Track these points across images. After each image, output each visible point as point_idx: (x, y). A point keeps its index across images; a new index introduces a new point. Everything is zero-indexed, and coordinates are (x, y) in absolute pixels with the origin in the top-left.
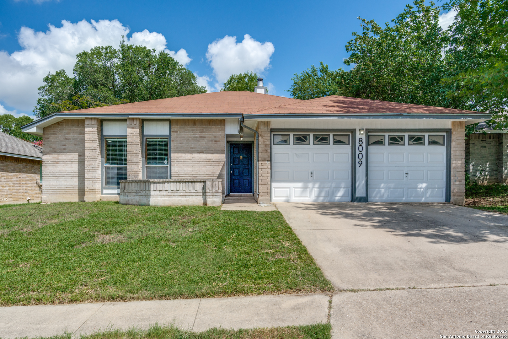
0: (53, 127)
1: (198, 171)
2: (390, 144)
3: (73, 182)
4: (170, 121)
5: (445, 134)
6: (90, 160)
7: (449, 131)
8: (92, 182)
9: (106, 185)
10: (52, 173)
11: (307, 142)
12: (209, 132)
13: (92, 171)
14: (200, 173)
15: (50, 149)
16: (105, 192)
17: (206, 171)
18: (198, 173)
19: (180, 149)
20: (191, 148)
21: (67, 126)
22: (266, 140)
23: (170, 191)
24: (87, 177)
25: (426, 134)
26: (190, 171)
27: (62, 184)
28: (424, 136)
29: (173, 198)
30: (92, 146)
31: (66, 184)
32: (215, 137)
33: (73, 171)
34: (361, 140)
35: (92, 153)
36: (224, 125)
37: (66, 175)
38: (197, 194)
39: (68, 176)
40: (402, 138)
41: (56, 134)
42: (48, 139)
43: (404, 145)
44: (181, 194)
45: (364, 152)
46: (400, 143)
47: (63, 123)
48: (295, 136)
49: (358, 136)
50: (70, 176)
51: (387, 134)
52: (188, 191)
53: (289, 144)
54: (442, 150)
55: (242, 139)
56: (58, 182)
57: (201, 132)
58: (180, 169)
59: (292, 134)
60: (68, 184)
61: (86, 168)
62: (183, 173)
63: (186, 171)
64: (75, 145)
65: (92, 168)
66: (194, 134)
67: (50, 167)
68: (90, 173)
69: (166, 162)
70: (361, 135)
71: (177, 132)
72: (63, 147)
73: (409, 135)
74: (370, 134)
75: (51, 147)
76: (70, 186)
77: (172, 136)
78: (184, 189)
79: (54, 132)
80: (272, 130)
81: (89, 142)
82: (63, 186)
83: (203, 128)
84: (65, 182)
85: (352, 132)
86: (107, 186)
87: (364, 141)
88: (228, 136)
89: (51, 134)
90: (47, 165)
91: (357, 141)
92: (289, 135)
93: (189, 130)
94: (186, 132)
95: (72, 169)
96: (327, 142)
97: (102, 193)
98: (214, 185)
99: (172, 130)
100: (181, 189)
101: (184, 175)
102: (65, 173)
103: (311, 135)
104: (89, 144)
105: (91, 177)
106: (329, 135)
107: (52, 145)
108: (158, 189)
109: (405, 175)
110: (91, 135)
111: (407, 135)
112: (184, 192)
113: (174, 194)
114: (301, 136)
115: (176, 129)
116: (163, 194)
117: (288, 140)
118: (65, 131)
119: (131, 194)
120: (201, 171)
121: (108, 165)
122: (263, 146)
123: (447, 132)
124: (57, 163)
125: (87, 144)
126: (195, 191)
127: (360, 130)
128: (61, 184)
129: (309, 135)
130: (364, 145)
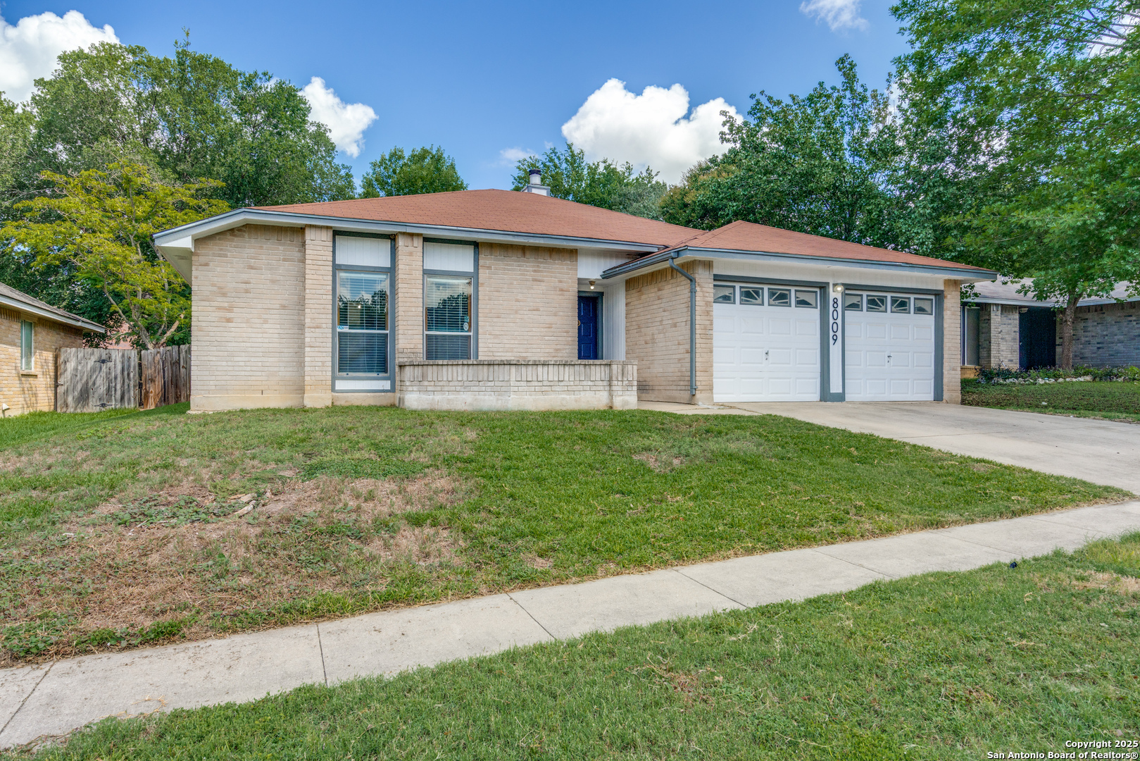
0: (219, 239)
1: (529, 346)
2: (869, 309)
3: (268, 364)
4: (476, 245)
5: (933, 297)
6: (316, 316)
7: (939, 295)
8: (320, 364)
9: (339, 371)
10: (216, 343)
11: (759, 301)
12: (548, 272)
13: (321, 340)
14: (534, 350)
15: (210, 288)
16: (340, 385)
17: (543, 346)
18: (530, 350)
19: (496, 302)
20: (517, 300)
21: (253, 240)
22: (707, 295)
23: (545, 383)
24: (311, 354)
25: (912, 297)
26: (514, 346)
27: (240, 369)
28: (909, 298)
29: (552, 396)
30: (319, 287)
31: (249, 368)
32: (560, 282)
33: (267, 340)
34: (835, 302)
35: (322, 302)
36: (577, 261)
37: (250, 349)
38: (594, 388)
39: (254, 350)
40: (882, 300)
41: (226, 256)
42: (207, 265)
43: (886, 311)
44: (566, 388)
45: (839, 321)
46: (881, 309)
47: (245, 231)
48: (743, 290)
49: (832, 295)
50: (260, 350)
51: (865, 294)
52: (577, 383)
53: (734, 303)
54: (929, 320)
55: (592, 288)
56: (230, 363)
57: (535, 271)
58: (496, 341)
59: (738, 286)
60: (254, 369)
61: (307, 335)
62: (501, 350)
63: (507, 346)
64: (273, 281)
65: (320, 335)
66: (521, 275)
67: (210, 329)
68: (318, 344)
69: (466, 326)
70: (835, 293)
71: (489, 268)
72: (244, 286)
73: (892, 297)
74: (847, 292)
75: (213, 285)
76: (260, 374)
77: (480, 275)
78: (572, 379)
79: (221, 250)
80: (717, 278)
81: (315, 277)
82: (243, 373)
83: (539, 262)
84: (248, 364)
85: (821, 288)
86: (344, 374)
87: (840, 302)
88: (580, 281)
89: (214, 255)
90: (204, 324)
91: (831, 303)
92: (734, 287)
93: (512, 265)
94: (509, 270)
95: (265, 335)
96: (787, 303)
97: (333, 390)
98: (626, 372)
99: (481, 262)
100: (566, 379)
101: (503, 354)
102: (249, 345)
103: (766, 287)
104: (315, 282)
105: (320, 354)
106: (790, 290)
107: (216, 279)
108: (524, 379)
109: (887, 359)
110: (320, 263)
111: (889, 295)
112: (572, 383)
113: (554, 388)
114: (750, 290)
115: (488, 262)
116: (533, 389)
117: (732, 296)
118: (248, 250)
119: (446, 389)
120: (535, 346)
121: (346, 329)
122: (702, 303)
123: (936, 295)
124: (229, 320)
125: (310, 282)
126: (590, 383)
127: (835, 285)
128: (236, 368)
129: (762, 289)
130: (839, 309)
